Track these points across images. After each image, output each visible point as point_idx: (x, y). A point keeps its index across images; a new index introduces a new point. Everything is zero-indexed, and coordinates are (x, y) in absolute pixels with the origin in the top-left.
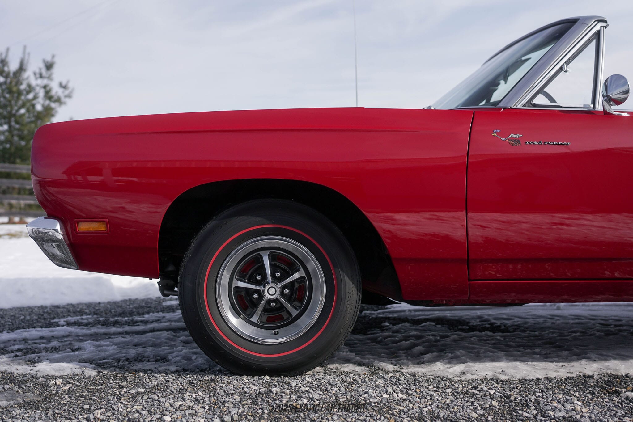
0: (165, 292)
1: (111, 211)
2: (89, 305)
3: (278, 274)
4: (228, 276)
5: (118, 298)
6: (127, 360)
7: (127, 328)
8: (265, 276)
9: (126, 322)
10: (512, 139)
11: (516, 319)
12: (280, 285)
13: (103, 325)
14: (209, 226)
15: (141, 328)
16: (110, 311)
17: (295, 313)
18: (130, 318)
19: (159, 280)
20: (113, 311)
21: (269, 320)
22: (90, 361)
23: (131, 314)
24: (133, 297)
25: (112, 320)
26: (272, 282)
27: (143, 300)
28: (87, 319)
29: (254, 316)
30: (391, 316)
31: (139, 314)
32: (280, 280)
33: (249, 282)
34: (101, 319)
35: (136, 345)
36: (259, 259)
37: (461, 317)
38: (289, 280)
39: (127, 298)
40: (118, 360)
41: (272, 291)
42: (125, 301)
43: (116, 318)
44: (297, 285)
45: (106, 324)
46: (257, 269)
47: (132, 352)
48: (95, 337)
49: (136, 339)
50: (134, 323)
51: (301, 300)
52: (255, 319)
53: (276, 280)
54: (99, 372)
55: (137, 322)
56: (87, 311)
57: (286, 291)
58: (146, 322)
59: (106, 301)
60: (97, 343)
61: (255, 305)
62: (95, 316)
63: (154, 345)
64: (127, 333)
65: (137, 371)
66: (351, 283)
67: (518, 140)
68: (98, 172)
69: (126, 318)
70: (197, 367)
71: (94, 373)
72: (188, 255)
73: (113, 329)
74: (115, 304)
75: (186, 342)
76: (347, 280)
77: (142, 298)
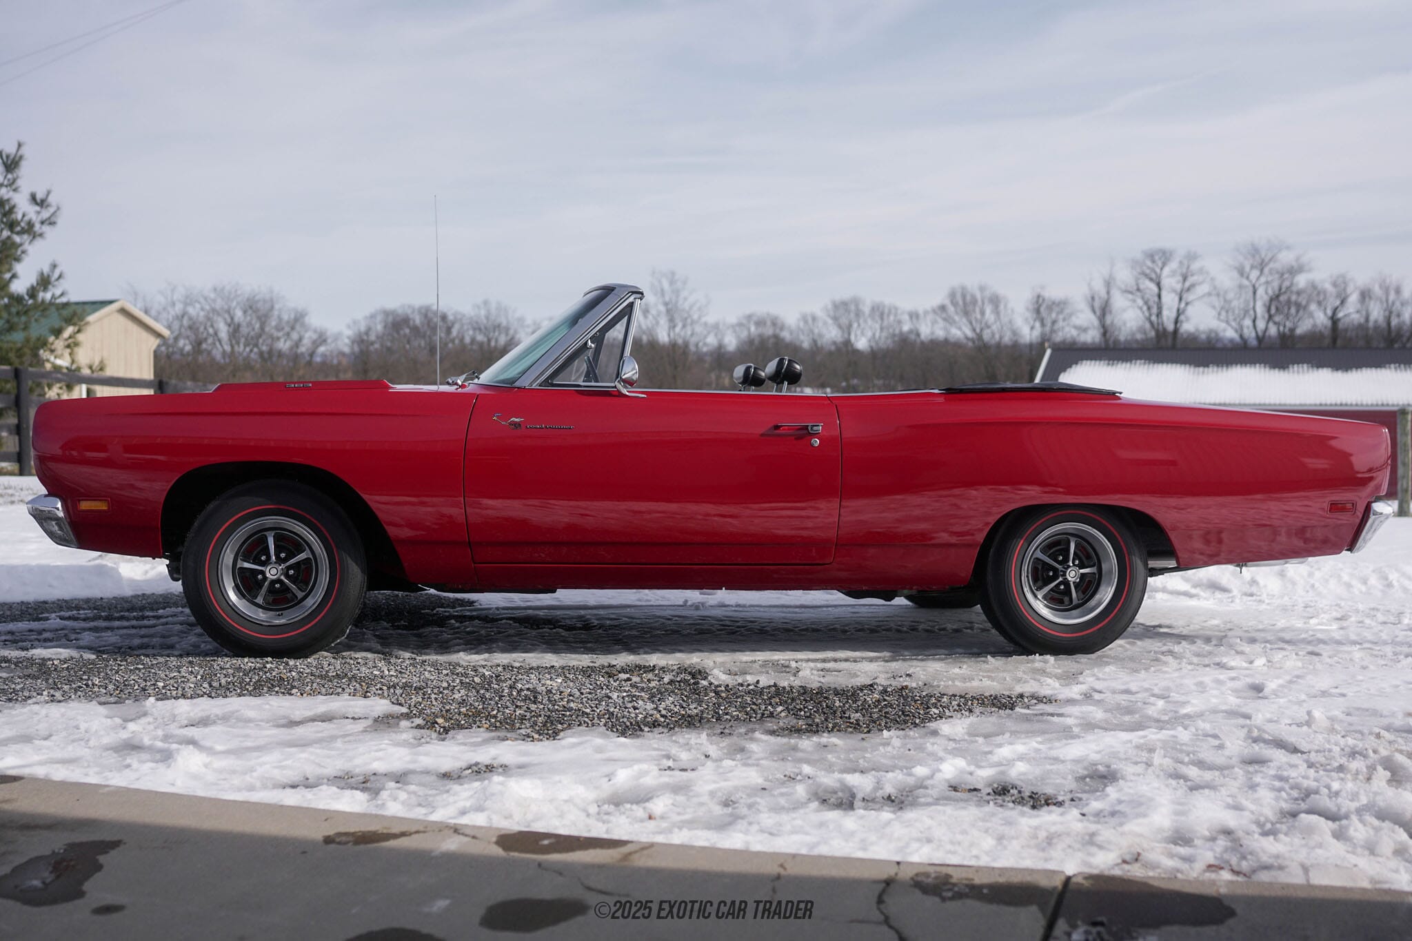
0: (175, 576)
1: (116, 489)
2: (88, 601)
3: (283, 555)
4: (232, 556)
5: (128, 592)
6: (130, 648)
7: (134, 622)
8: (269, 557)
9: (134, 617)
10: (515, 424)
11: (624, 619)
12: (283, 566)
13: (105, 620)
14: (211, 506)
15: (152, 622)
16: (116, 607)
17: (300, 595)
18: (141, 614)
19: (167, 562)
20: (119, 606)
21: (275, 602)
22: (90, 648)
23: (142, 609)
24: (148, 592)
25: (116, 615)
26: (275, 563)
27: (161, 595)
28: (86, 614)
29: (259, 597)
30: (468, 614)
31: (152, 610)
32: (285, 560)
33: (254, 563)
34: (103, 614)
35: (142, 637)
36: (265, 540)
37: (557, 616)
38: (292, 561)
39: (140, 593)
40: (120, 648)
41: (274, 571)
42: (136, 596)
43: (122, 614)
44: (303, 567)
45: (107, 618)
46: (261, 550)
47: (137, 641)
48: (95, 629)
49: (143, 631)
50: (143, 618)
51: (307, 584)
52: (260, 600)
53: (280, 561)
54: (98, 657)
55: (148, 617)
56: (85, 606)
57: (291, 572)
58: (158, 617)
59: (111, 597)
60: (97, 635)
61: (259, 585)
62: (95, 611)
63: (163, 637)
64: (133, 627)
65: (138, 656)
66: (354, 564)
67: (519, 424)
68: (103, 448)
69: (135, 614)
70: (202, 652)
71: (94, 657)
72: (190, 535)
73: (117, 623)
74: (124, 600)
75: (200, 635)
76: (350, 561)
77: (161, 593)
